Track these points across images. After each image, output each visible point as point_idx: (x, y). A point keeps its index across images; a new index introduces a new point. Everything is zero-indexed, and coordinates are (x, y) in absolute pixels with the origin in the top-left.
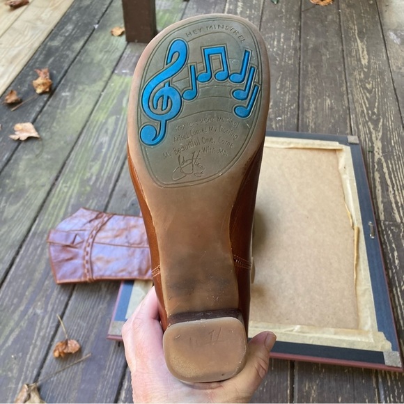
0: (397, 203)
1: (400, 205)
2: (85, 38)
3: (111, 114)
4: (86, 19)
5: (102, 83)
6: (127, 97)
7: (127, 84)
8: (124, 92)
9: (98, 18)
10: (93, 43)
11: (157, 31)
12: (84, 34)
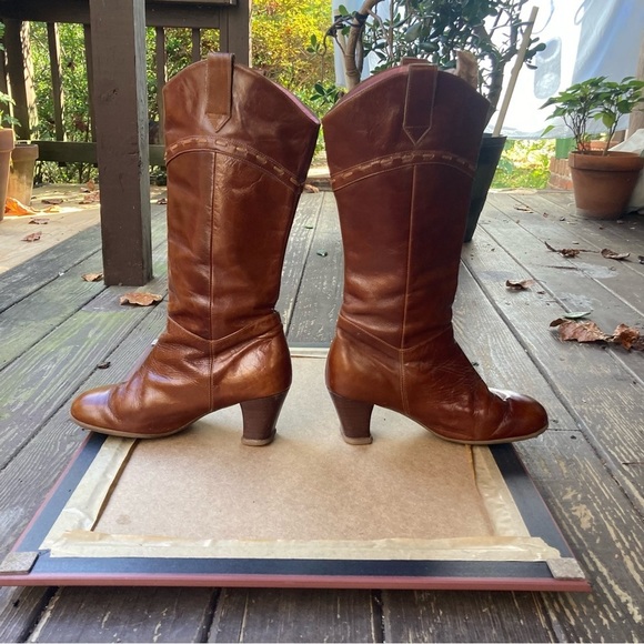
2: (43, 283)
3: (67, 344)
4: (46, 269)
5: (59, 319)
6: (96, 329)
7: (99, 319)
8: (92, 326)
9: (65, 268)
10: (53, 288)
11: (153, 278)
12: (41, 280)
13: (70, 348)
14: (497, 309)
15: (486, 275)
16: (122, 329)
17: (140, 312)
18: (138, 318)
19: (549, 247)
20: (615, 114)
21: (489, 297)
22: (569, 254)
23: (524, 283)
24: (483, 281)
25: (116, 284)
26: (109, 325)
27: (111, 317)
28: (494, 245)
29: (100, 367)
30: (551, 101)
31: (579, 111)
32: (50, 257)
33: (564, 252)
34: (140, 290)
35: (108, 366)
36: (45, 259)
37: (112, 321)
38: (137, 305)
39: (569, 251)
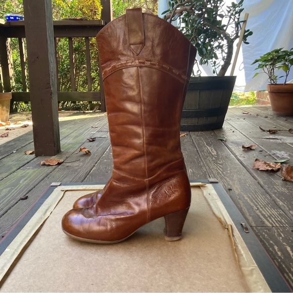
0: (264, 216)
1: (266, 216)
2: (4, 156)
3: (7, 187)
4: (7, 149)
5: (7, 174)
6: (25, 178)
7: (28, 173)
8: (23, 177)
9: (17, 149)
10: (9, 158)
11: (61, 151)
12: (3, 155)
13: (8, 189)
14: (239, 160)
15: (231, 144)
16: (39, 178)
17: (51, 169)
18: (49, 172)
19: (261, 129)
20: (288, 65)
21: (234, 154)
22: (272, 132)
23: (251, 146)
24: (230, 146)
25: (41, 155)
26: (32, 176)
27: (34, 172)
28: (234, 129)
29: (22, 199)
30: (257, 61)
31: (271, 65)
32: (11, 144)
33: (269, 131)
34: (53, 157)
35: (26, 198)
36: (9, 145)
37: (35, 174)
38: (49, 165)
39: (272, 131)
